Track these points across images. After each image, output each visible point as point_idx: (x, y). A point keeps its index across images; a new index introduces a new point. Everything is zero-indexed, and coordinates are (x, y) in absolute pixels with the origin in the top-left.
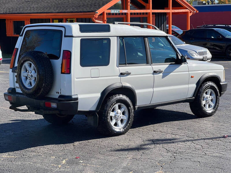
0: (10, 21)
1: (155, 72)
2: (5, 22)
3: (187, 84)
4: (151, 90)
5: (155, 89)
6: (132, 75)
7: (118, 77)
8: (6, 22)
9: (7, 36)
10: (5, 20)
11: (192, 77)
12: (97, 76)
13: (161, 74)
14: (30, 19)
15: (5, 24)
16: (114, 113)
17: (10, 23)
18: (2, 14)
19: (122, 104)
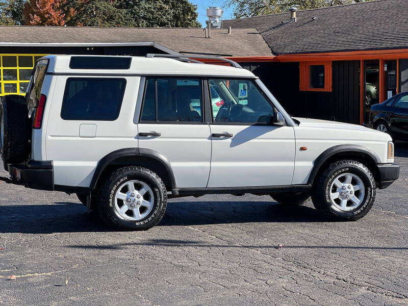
0: (305, 65)
1: (215, 136)
2: (298, 67)
3: (292, 161)
4: (207, 164)
5: (214, 164)
6: (163, 138)
7: (134, 139)
8: (300, 67)
9: (301, 90)
10: (298, 63)
11: (302, 149)
12: (91, 136)
13: (229, 140)
14: (333, 61)
15: (299, 69)
16: (126, 195)
17: (305, 69)
18: (291, 54)
19: (142, 183)
